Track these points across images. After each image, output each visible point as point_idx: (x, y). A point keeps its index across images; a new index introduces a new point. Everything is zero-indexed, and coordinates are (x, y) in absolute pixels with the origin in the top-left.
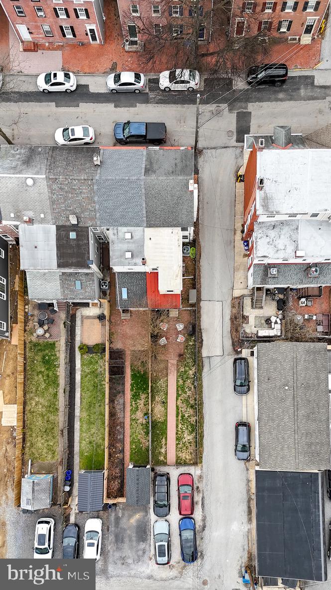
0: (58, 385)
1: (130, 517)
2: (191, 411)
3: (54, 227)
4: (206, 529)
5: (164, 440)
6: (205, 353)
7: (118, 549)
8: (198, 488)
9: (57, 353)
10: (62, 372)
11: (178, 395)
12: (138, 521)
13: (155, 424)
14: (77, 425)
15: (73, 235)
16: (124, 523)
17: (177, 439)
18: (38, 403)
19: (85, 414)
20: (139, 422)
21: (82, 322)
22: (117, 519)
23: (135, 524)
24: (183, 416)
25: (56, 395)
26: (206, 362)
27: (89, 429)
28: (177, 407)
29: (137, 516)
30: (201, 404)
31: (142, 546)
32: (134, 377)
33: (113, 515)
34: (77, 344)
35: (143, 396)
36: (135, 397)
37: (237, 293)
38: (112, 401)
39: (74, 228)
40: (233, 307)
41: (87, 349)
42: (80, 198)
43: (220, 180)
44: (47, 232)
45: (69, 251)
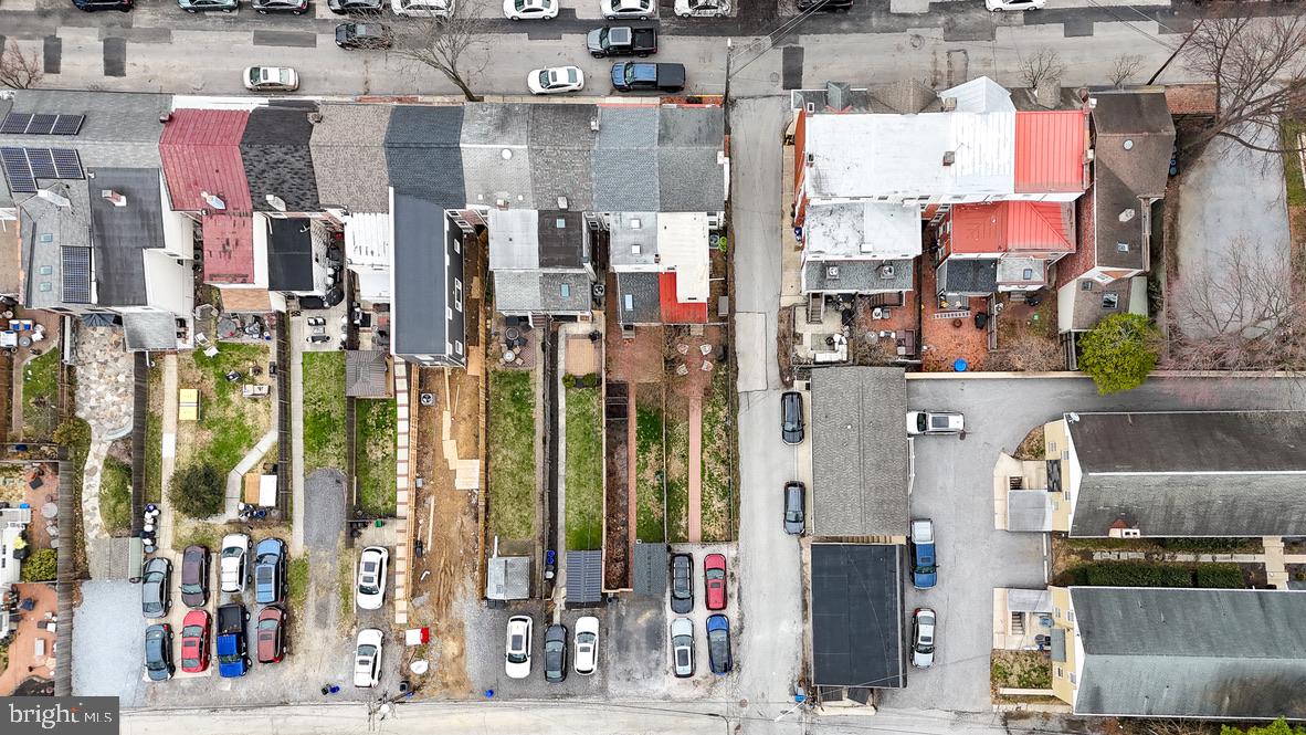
0: (534, 433)
1: (637, 615)
2: (722, 468)
3: (535, 213)
4: (744, 631)
5: (684, 508)
6: (741, 386)
7: (622, 660)
8: (732, 574)
9: (532, 387)
10: (538, 414)
11: (704, 446)
12: (649, 621)
13: (671, 487)
14: (562, 488)
15: (561, 223)
16: (629, 624)
17: (703, 507)
18: (506, 457)
19: (572, 473)
20: (648, 483)
21: (567, 344)
22: (620, 619)
23: (644, 625)
24: (711, 476)
25: (531, 446)
26: (743, 400)
27: (578, 494)
28: (703, 462)
29: (648, 615)
30: (737, 458)
31: (655, 655)
32: (640, 420)
33: (614, 612)
34: (561, 375)
35: (654, 448)
36: (643, 448)
37: (786, 301)
38: (610, 454)
39: (563, 213)
40: (781, 321)
41: (574, 382)
42: (572, 174)
43: (761, 142)
44: (526, 219)
45: (555, 245)
